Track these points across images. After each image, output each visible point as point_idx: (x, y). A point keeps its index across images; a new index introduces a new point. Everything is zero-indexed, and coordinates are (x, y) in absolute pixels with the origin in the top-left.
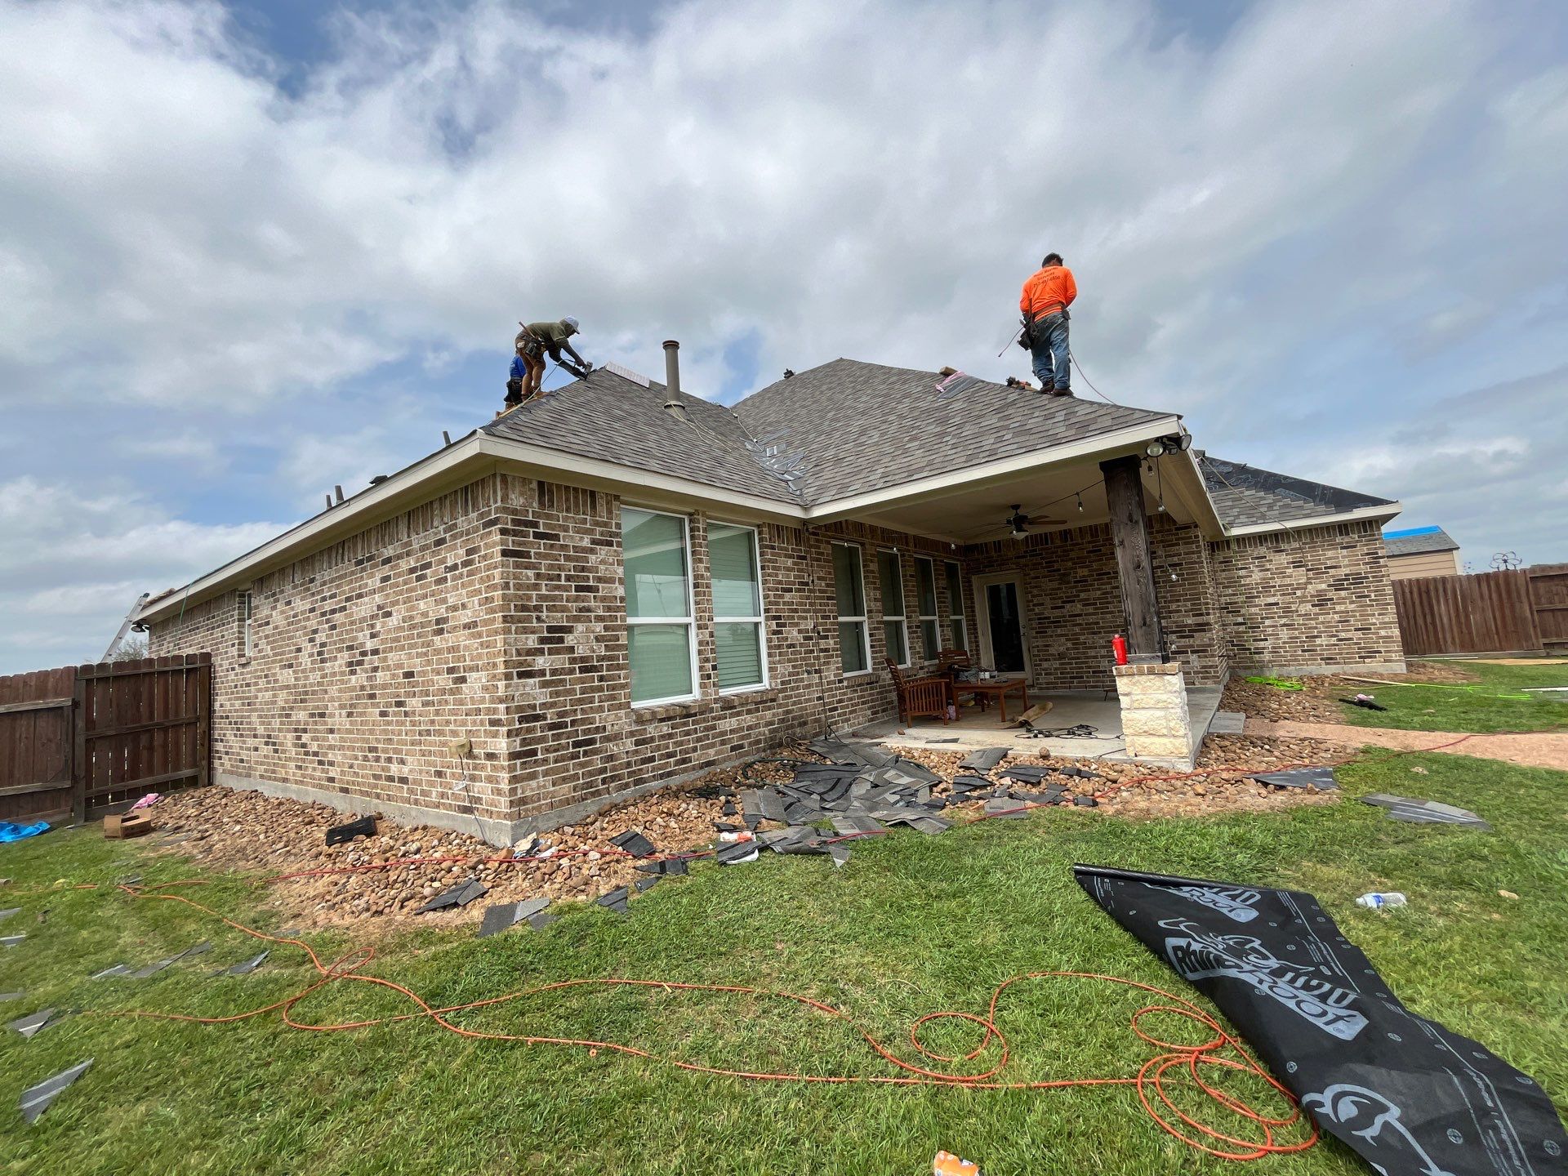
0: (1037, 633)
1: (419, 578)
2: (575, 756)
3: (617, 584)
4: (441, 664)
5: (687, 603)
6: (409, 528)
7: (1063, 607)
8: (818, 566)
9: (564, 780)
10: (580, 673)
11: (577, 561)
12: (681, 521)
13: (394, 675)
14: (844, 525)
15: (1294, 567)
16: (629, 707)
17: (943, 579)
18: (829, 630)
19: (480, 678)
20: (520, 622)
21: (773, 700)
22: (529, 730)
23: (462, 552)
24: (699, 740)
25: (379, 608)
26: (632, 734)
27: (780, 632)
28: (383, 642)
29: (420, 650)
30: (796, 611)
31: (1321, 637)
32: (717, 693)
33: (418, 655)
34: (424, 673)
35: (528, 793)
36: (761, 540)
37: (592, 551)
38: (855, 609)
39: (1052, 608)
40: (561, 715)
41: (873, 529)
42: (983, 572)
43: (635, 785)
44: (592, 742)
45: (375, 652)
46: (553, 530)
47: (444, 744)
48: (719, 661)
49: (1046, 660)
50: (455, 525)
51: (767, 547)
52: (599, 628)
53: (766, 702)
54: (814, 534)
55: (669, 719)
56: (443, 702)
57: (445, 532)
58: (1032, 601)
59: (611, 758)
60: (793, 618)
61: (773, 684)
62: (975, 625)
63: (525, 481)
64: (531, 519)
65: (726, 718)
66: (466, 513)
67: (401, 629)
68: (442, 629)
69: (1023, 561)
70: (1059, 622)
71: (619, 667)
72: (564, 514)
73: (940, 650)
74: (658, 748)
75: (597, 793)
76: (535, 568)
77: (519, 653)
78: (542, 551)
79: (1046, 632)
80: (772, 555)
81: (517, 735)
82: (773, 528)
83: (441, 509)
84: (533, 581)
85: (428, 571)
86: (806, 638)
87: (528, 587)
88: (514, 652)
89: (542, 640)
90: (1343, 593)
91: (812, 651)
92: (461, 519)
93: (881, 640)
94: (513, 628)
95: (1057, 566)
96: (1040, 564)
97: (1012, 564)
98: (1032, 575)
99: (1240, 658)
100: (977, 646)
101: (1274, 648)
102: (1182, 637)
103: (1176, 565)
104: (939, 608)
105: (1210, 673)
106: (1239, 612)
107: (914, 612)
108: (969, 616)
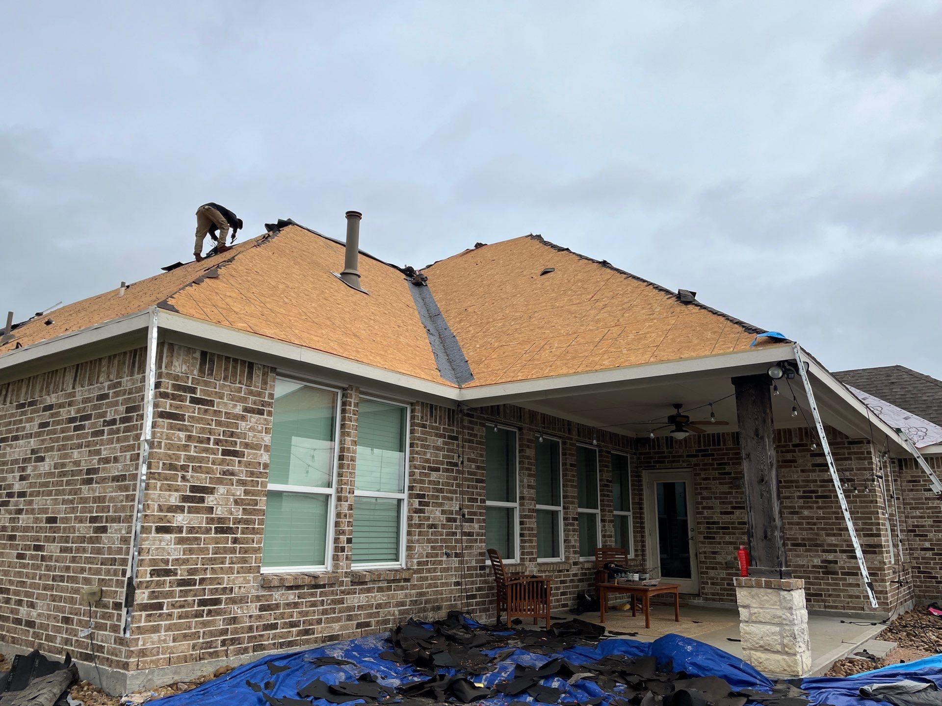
0: (705, 538)
1: (76, 429)
2: (199, 614)
3: (262, 452)
4: (86, 512)
5: (331, 474)
6: (75, 380)
7: (732, 513)
8: (470, 447)
9: (185, 637)
10: (216, 533)
11: (227, 427)
12: (335, 395)
13: (37, 519)
14: (501, 409)
16: (259, 572)
17: (607, 471)
18: (475, 514)
19: (120, 530)
20: (166, 479)
21: (407, 580)
22: (159, 584)
23: (122, 408)
24: (325, 612)
25: (33, 452)
26: (258, 598)
27: (421, 511)
28: (31, 485)
29: (66, 497)
30: (441, 491)
32: (348, 566)
33: (64, 502)
34: (66, 520)
35: (149, 646)
36: (413, 418)
37: (243, 418)
38: (508, 493)
39: (722, 513)
40: (192, 572)
41: (533, 415)
42: (653, 468)
43: (254, 651)
44: (217, 602)
45: (22, 494)
46: (210, 396)
47: (76, 591)
48: (355, 535)
49: (713, 568)
50: (120, 383)
51: (419, 425)
52: (239, 491)
53: (399, 581)
54: (468, 415)
55: (297, 587)
56: (81, 549)
57: (109, 388)
58: (702, 503)
59: (234, 620)
60: (437, 497)
61: (409, 564)
62: (642, 523)
63: (190, 351)
64: (190, 385)
65: (355, 593)
66: (132, 374)
67: (51, 474)
68: (92, 479)
69: (694, 460)
70: (728, 528)
71: (254, 531)
72: (222, 382)
73: (600, 546)
74: (282, 616)
75: (216, 654)
76: (187, 430)
77: (160, 509)
78: (196, 415)
79: (714, 538)
80: (423, 433)
81: (147, 588)
82: (427, 406)
83: (108, 367)
84: (184, 443)
85: (87, 422)
86: (449, 520)
87: (179, 448)
88: (156, 507)
89: (185, 499)
91: (454, 534)
92: (125, 379)
93: (532, 529)
94: (159, 484)
95: (728, 469)
96: (712, 464)
97: (683, 462)
98: (703, 476)
99: (927, 587)
100: (643, 546)
102: (852, 557)
103: (847, 480)
104: (602, 501)
105: (880, 599)
106: (926, 536)
107: (573, 503)
108: (637, 513)
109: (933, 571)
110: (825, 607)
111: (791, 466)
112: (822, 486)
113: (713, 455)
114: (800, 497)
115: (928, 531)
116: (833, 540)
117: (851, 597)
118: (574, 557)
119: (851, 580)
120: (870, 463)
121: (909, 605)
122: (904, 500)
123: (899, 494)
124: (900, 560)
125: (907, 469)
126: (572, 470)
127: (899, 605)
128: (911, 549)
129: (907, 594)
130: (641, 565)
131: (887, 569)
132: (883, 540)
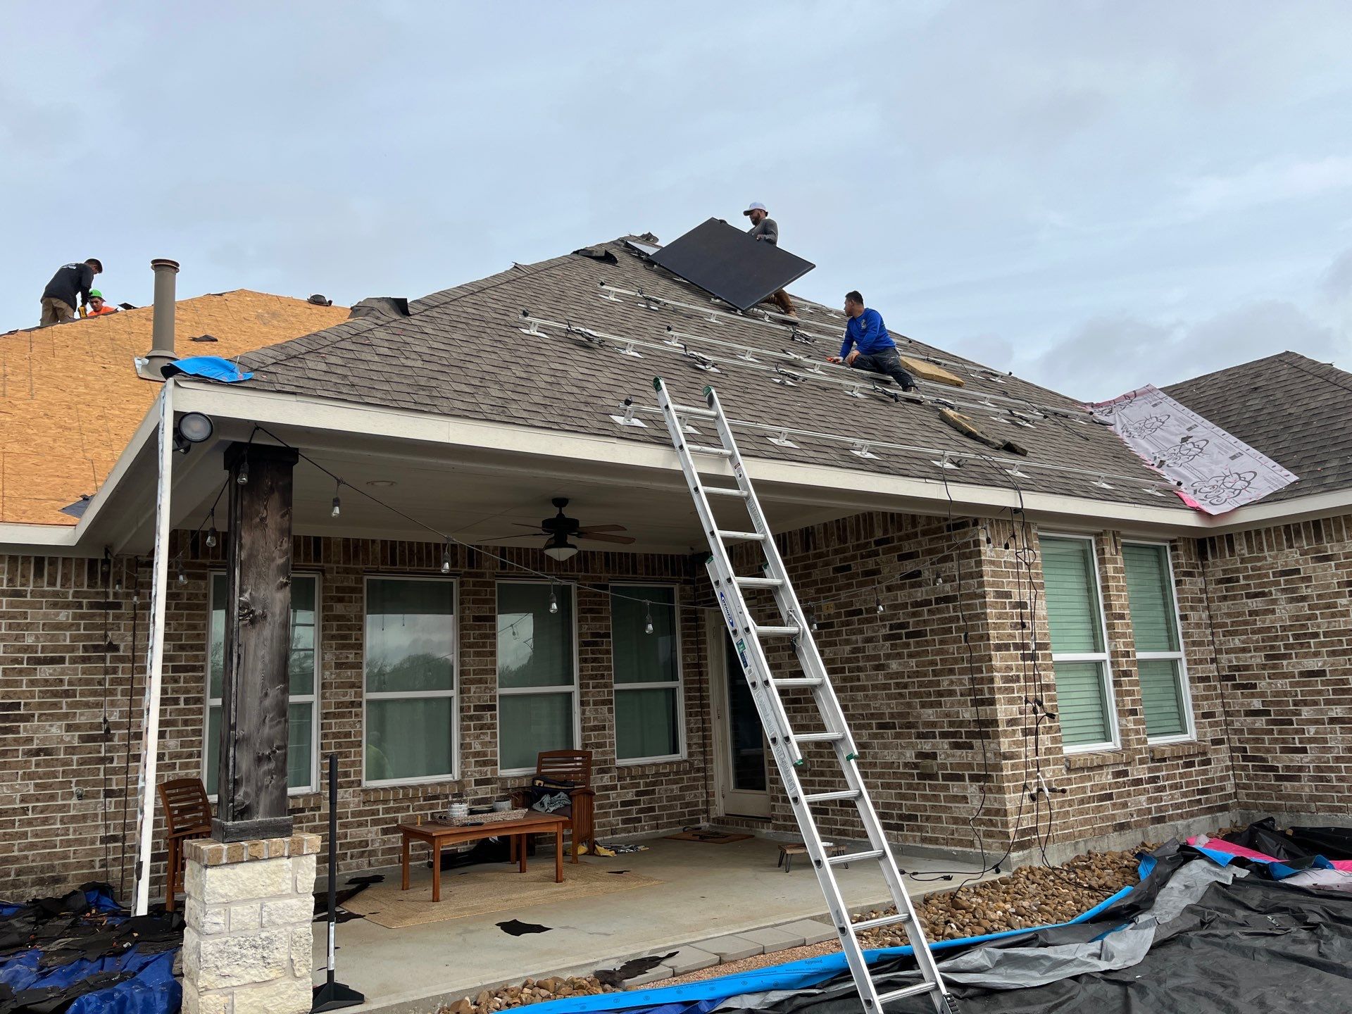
18: (170, 723)
27: (10, 730)
30: (67, 694)
41: (356, 546)
60: (54, 705)
62: (704, 698)
80: (14, 605)
82: (26, 561)
99: (1259, 787)
100: (705, 737)
101: (1318, 769)
102: (957, 746)
103: (947, 599)
104: (581, 670)
105: (995, 825)
106: (1254, 686)
107: (480, 681)
108: (692, 682)
109: (1269, 756)
110: (924, 840)
111: (873, 582)
112: (914, 614)
114: (887, 638)
115: (1257, 677)
116: (929, 714)
117: (956, 821)
118: (481, 773)
119: (955, 789)
120: (979, 563)
121: (1188, 826)
122: (1210, 617)
123: (1192, 608)
124: (1139, 741)
125: (1214, 556)
126: (480, 628)
127: (1102, 832)
128: (1227, 713)
129: (1177, 806)
130: (698, 770)
131: (1014, 767)
132: (1003, 711)
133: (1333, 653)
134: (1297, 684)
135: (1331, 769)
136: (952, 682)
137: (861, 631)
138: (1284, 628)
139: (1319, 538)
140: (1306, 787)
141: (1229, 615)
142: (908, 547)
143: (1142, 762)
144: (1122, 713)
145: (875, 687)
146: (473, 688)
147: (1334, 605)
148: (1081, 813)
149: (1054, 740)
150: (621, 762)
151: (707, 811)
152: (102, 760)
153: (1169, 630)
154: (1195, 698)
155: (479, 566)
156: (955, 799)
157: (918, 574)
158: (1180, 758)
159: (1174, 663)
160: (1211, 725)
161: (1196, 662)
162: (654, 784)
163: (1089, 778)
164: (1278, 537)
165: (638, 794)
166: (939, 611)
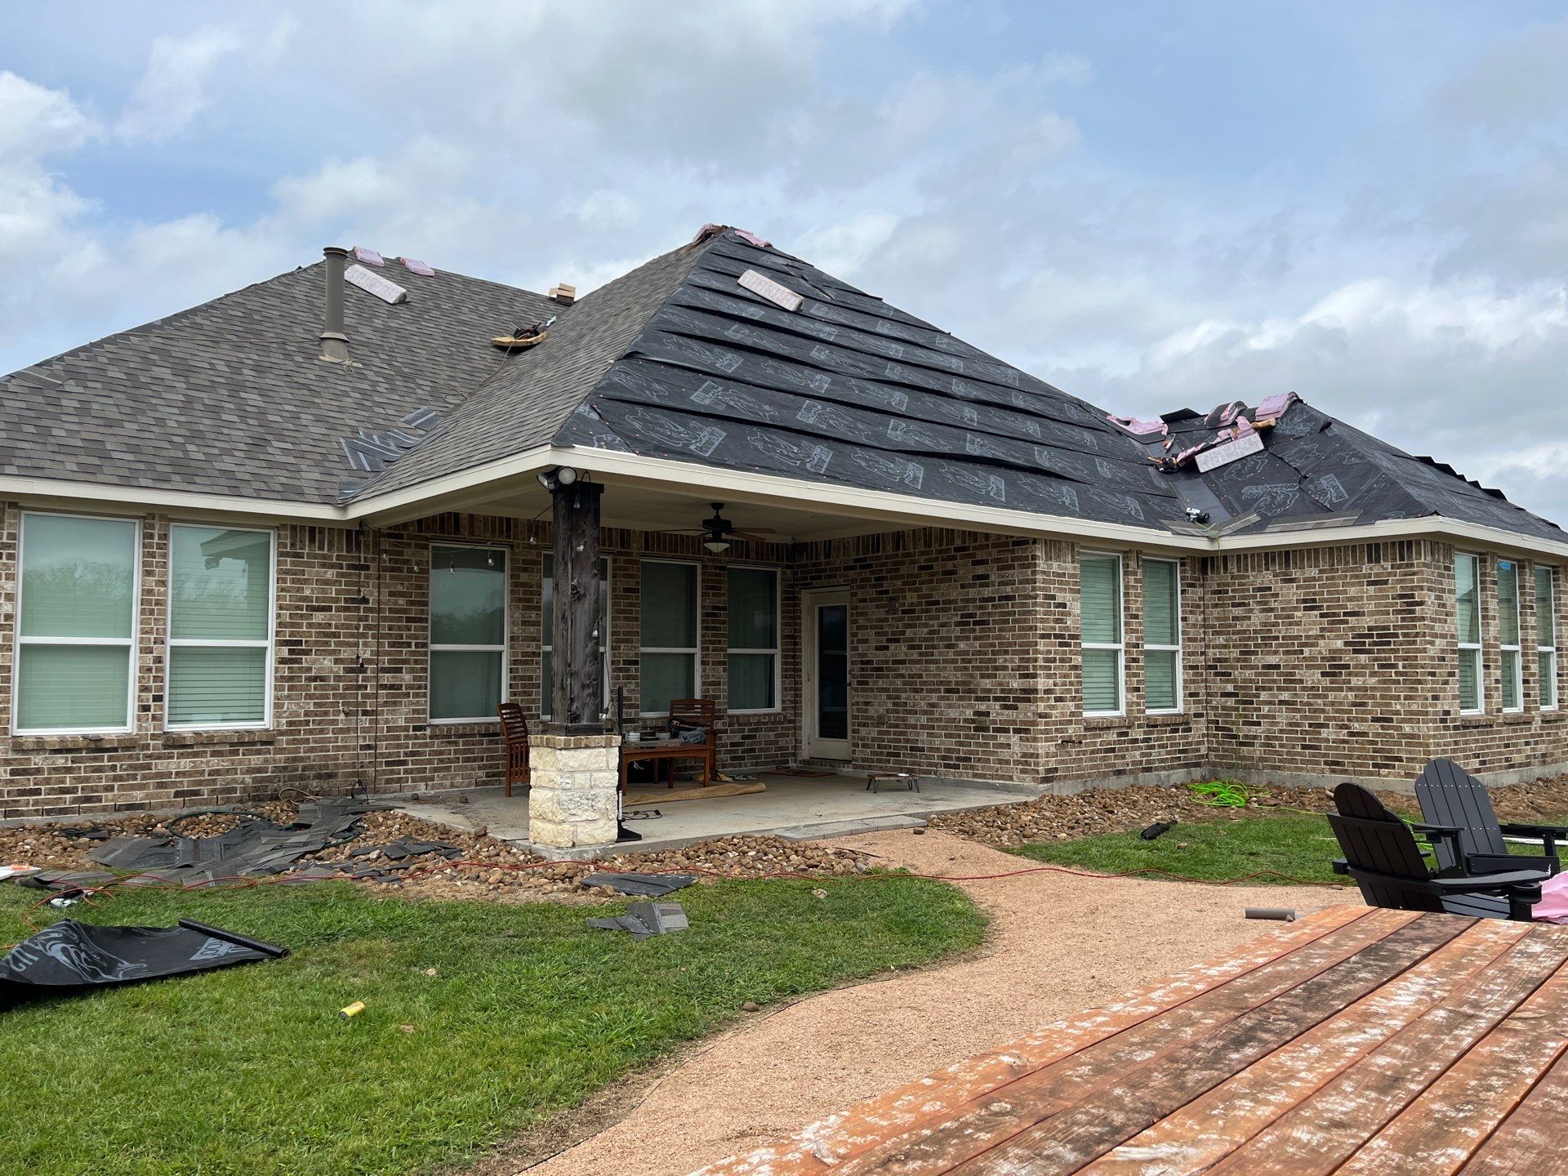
0: (859, 683)
3: (2, 601)
5: (129, 622)
7: (887, 648)
15: (1306, 609)
16: (8, 734)
18: (404, 662)
26: (7, 762)
27: (294, 661)
31: (1327, 726)
32: (158, 728)
36: (278, 546)
39: (877, 648)
43: (6, 817)
49: (865, 725)
51: (287, 555)
55: (69, 751)
58: (859, 635)
60: (326, 643)
61: (276, 724)
62: (797, 663)
65: (172, 758)
69: (851, 574)
70: (880, 669)
73: (698, 696)
74: (47, 781)
79: (867, 683)
80: (297, 564)
86: (351, 670)
90: (1363, 657)
91: (363, 687)
95: (886, 585)
96: (869, 580)
97: (841, 577)
98: (859, 596)
99: (1224, 750)
100: (796, 696)
101: (1267, 738)
102: (1006, 707)
103: (1008, 598)
104: (703, 636)
105: (1030, 765)
106: (1230, 675)
107: (627, 641)
108: (788, 650)
109: (1234, 727)
110: (975, 776)
111: (950, 580)
112: (981, 608)
113: (870, 566)
114: (958, 624)
115: (1233, 667)
116: (987, 683)
117: (1000, 761)
118: (627, 713)
119: (1002, 738)
120: (1034, 573)
121: (1169, 776)
122: (1204, 620)
123: (1191, 612)
124: (1139, 711)
125: (1212, 572)
126: (628, 597)
127: (1105, 775)
128: (1208, 694)
129: (1162, 761)
130: (790, 722)
131: (1046, 724)
132: (1042, 683)
133: (1287, 653)
134: (1260, 674)
135: (1276, 738)
136: (1006, 660)
137: (938, 618)
138: (1255, 632)
139: (1287, 565)
140: (1258, 751)
141: (1218, 619)
142: (980, 555)
143: (1140, 726)
144: (1128, 690)
145: (945, 661)
146: (622, 646)
147: (1292, 617)
148: (1091, 760)
149: (1077, 707)
150: (731, 712)
151: (795, 755)
152: (359, 687)
153: (1172, 628)
154: (1185, 681)
155: (628, 547)
156: (1001, 746)
157: (987, 577)
158: (1169, 725)
159: (1173, 653)
160: (1195, 702)
161: (1190, 654)
162: (756, 730)
163: (1100, 736)
164: (1259, 561)
165: (744, 737)
166: (1000, 606)
